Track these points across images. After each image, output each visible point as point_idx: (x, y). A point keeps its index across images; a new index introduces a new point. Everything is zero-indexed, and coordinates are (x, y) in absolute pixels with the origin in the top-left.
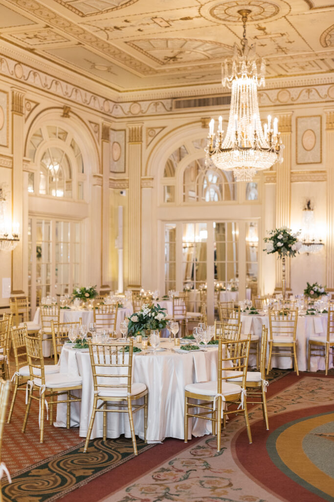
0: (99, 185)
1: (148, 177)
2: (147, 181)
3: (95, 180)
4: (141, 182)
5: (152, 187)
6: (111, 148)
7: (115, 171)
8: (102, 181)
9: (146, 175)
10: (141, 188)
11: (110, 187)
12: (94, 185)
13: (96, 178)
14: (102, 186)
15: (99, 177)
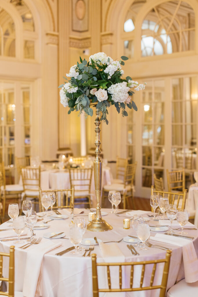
0: (54, 44)
1: (107, 32)
2: (106, 37)
3: (47, 39)
4: (101, 39)
5: (111, 44)
6: (74, 6)
7: (81, 30)
8: (58, 40)
9: (105, 30)
10: (101, 45)
11: (70, 46)
12: (47, 44)
13: (49, 37)
14: (58, 45)
15: (53, 35)
